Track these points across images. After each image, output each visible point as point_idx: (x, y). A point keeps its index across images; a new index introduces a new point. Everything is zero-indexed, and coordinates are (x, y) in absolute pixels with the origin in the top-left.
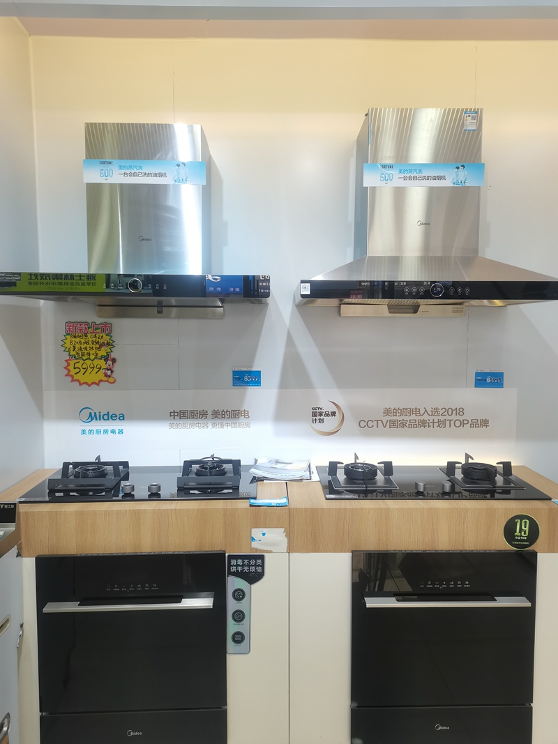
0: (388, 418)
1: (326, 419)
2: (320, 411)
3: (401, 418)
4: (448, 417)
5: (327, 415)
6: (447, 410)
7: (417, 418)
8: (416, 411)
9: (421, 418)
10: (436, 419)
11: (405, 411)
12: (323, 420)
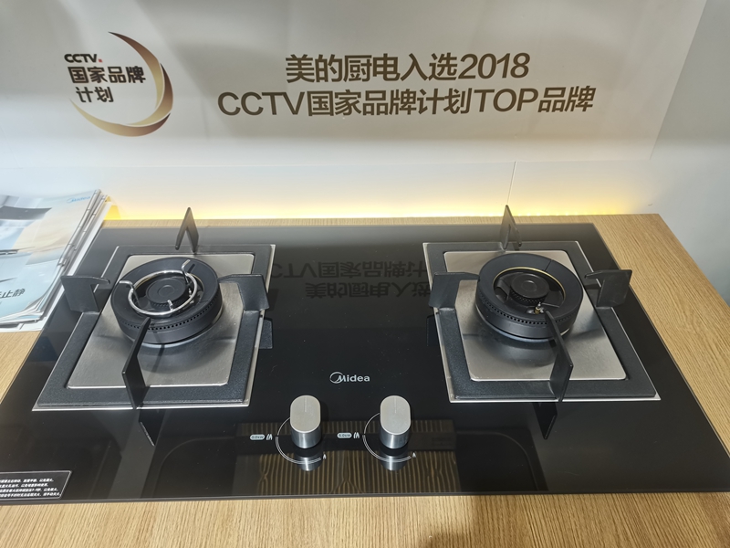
0: (302, 86)
1: (116, 88)
2: (91, 64)
3: (341, 87)
4: (479, 83)
5: (117, 77)
6: (477, 62)
7: (389, 87)
8: (386, 65)
9: (401, 86)
10: (444, 88)
11: (353, 66)
12: (108, 92)
